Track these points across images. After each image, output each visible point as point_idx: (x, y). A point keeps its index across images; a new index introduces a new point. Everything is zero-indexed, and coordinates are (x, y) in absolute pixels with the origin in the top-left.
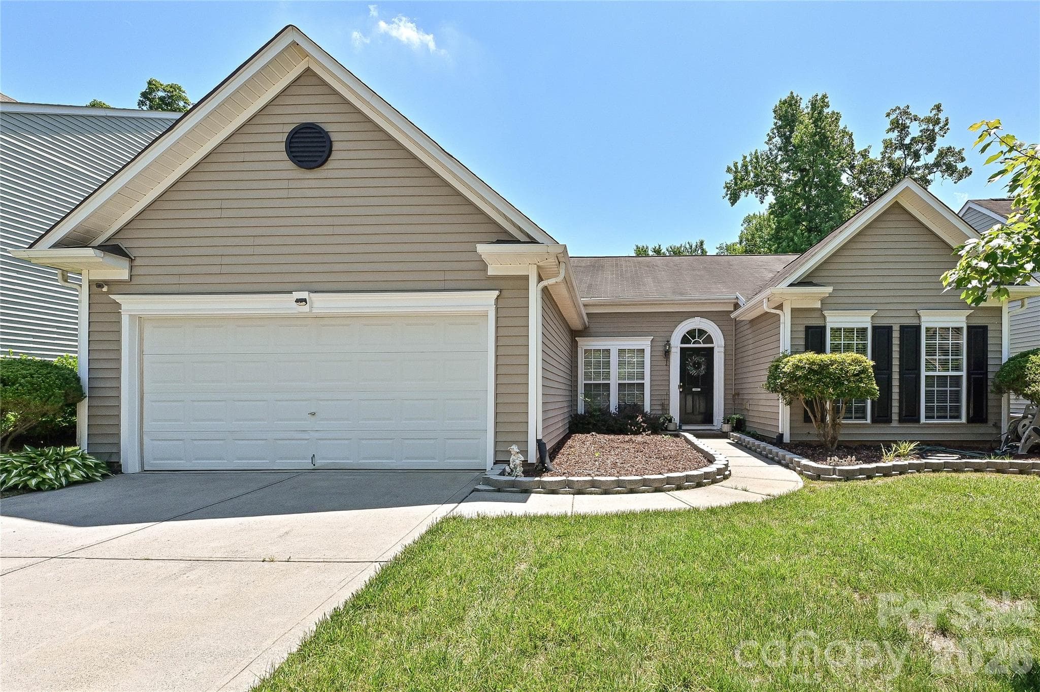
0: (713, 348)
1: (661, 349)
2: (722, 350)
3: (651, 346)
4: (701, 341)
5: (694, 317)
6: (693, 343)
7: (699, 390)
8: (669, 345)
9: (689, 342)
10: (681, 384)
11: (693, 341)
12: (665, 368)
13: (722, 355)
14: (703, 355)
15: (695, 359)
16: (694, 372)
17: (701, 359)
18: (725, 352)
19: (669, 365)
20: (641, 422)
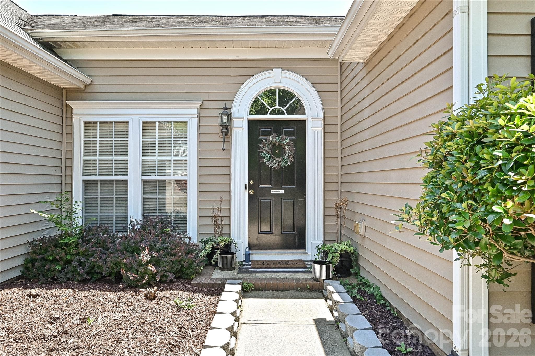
0: (304, 122)
1: (216, 121)
2: (320, 124)
3: (200, 117)
4: (284, 109)
5: (271, 68)
6: (271, 114)
7: (282, 192)
8: (229, 115)
9: (263, 111)
10: (252, 182)
11: (271, 109)
12: (222, 154)
13: (320, 133)
14: (288, 134)
15: (274, 139)
16: (272, 162)
17: (283, 140)
18: (324, 129)
19: (230, 150)
20: (148, 263)
